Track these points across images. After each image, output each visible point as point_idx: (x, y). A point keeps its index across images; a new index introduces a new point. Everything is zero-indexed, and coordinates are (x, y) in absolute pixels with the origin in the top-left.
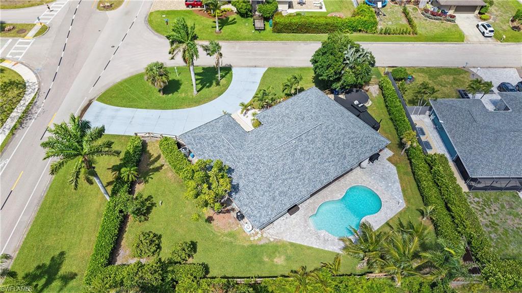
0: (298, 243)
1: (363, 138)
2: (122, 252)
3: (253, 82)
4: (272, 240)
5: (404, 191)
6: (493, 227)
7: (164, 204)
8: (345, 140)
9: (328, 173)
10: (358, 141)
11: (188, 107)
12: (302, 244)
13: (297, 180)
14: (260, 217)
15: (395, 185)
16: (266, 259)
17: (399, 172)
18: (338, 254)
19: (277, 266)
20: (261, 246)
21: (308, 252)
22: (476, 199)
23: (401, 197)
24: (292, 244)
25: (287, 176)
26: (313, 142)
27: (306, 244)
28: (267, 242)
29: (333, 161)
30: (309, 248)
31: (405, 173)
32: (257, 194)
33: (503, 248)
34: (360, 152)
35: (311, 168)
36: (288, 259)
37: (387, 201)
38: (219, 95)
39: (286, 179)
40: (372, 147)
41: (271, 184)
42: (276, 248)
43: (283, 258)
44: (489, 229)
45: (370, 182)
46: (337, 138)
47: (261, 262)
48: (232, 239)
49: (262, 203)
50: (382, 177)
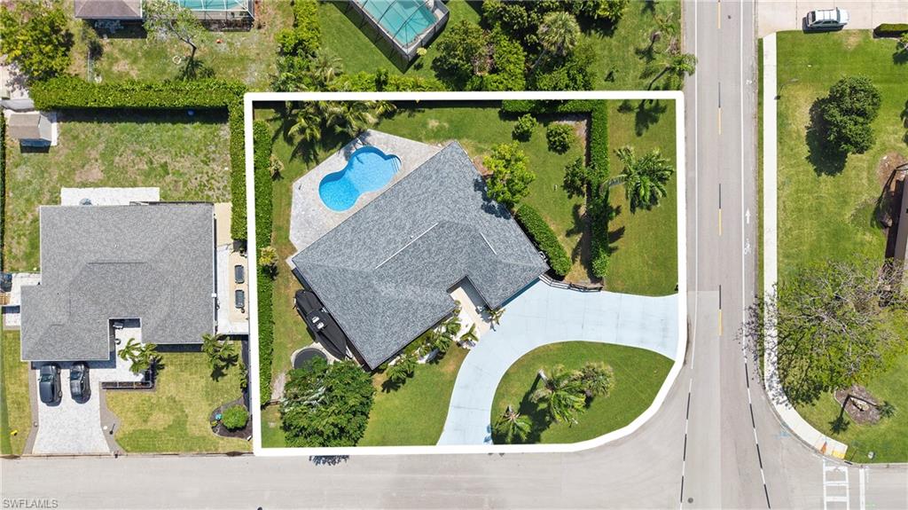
0: (414, 142)
2: (584, 134)
3: (459, 407)
4: (440, 145)
5: (289, 204)
6: (208, 158)
7: (553, 188)
9: (376, 207)
11: (548, 346)
12: (410, 141)
13: (411, 194)
14: (452, 152)
16: (446, 125)
17: (288, 230)
18: (375, 129)
19: (436, 118)
20: (450, 138)
21: (405, 132)
22: (210, 193)
23: (295, 196)
24: (420, 140)
25: (422, 197)
26: (389, 242)
27: (407, 140)
28: (444, 143)
30: (403, 136)
31: (279, 228)
32: (455, 175)
33: (208, 135)
34: (332, 240)
35: (394, 210)
36: (425, 125)
37: (313, 189)
38: (507, 374)
39: (423, 193)
41: (440, 185)
42: (436, 136)
43: (430, 126)
44: (213, 156)
47: (450, 122)
48: (479, 146)
49: (451, 165)
50: (309, 223)
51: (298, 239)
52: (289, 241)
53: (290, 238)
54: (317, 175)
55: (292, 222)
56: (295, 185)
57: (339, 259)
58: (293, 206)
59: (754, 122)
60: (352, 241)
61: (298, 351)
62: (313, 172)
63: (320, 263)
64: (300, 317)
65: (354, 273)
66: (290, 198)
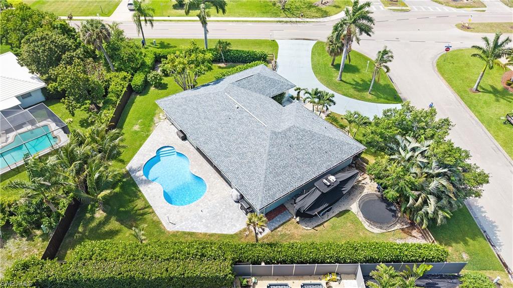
0: (148, 139)
1: (257, 173)
8: (249, 153)
10: (252, 168)
15: (202, 226)
18: (128, 164)
23: (183, 229)
24: (148, 135)
27: (146, 143)
29: (221, 146)
37: (178, 212)
40: (246, 186)
42: (148, 126)
43: (138, 130)
45: (210, 201)
46: (251, 145)
50: (216, 215)
51: (235, 226)
52: (236, 234)
53: (232, 233)
54: (162, 207)
55: (213, 232)
56: (170, 228)
57: (257, 161)
58: (194, 231)
59: (179, 22)
60: (239, 154)
61: (366, 224)
62: (158, 211)
63: (263, 179)
64: (325, 224)
65: (272, 145)
66: (185, 233)
